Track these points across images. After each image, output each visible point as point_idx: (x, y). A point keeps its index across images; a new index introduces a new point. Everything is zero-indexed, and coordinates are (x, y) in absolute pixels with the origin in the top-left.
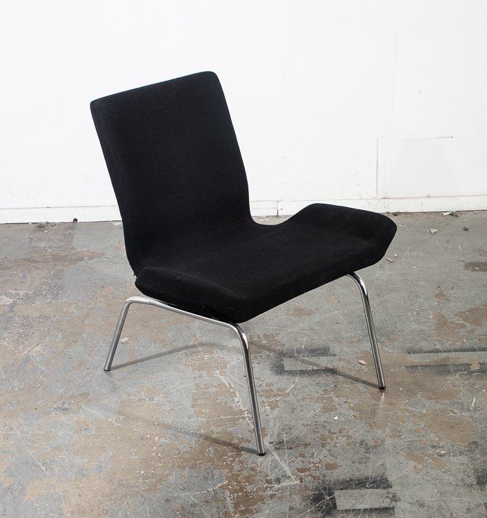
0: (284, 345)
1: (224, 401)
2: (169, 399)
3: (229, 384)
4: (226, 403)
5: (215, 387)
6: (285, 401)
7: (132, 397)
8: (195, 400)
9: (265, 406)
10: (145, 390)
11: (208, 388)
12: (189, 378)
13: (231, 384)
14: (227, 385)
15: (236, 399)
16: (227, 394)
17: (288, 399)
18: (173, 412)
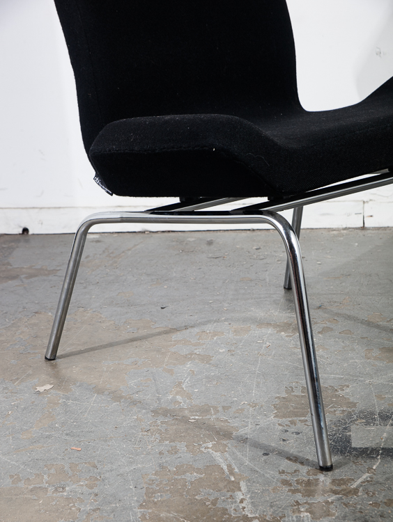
0: (354, 405)
1: (212, 498)
2: (96, 490)
3: (229, 466)
4: (214, 503)
5: (198, 471)
6: (346, 505)
7: (21, 484)
8: (150, 493)
9: (300, 512)
10: (52, 471)
11: (184, 473)
12: (148, 454)
13: (234, 466)
14: (225, 468)
15: (239, 496)
16: (221, 485)
17: (353, 500)
18: (96, 515)
